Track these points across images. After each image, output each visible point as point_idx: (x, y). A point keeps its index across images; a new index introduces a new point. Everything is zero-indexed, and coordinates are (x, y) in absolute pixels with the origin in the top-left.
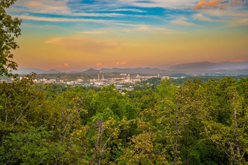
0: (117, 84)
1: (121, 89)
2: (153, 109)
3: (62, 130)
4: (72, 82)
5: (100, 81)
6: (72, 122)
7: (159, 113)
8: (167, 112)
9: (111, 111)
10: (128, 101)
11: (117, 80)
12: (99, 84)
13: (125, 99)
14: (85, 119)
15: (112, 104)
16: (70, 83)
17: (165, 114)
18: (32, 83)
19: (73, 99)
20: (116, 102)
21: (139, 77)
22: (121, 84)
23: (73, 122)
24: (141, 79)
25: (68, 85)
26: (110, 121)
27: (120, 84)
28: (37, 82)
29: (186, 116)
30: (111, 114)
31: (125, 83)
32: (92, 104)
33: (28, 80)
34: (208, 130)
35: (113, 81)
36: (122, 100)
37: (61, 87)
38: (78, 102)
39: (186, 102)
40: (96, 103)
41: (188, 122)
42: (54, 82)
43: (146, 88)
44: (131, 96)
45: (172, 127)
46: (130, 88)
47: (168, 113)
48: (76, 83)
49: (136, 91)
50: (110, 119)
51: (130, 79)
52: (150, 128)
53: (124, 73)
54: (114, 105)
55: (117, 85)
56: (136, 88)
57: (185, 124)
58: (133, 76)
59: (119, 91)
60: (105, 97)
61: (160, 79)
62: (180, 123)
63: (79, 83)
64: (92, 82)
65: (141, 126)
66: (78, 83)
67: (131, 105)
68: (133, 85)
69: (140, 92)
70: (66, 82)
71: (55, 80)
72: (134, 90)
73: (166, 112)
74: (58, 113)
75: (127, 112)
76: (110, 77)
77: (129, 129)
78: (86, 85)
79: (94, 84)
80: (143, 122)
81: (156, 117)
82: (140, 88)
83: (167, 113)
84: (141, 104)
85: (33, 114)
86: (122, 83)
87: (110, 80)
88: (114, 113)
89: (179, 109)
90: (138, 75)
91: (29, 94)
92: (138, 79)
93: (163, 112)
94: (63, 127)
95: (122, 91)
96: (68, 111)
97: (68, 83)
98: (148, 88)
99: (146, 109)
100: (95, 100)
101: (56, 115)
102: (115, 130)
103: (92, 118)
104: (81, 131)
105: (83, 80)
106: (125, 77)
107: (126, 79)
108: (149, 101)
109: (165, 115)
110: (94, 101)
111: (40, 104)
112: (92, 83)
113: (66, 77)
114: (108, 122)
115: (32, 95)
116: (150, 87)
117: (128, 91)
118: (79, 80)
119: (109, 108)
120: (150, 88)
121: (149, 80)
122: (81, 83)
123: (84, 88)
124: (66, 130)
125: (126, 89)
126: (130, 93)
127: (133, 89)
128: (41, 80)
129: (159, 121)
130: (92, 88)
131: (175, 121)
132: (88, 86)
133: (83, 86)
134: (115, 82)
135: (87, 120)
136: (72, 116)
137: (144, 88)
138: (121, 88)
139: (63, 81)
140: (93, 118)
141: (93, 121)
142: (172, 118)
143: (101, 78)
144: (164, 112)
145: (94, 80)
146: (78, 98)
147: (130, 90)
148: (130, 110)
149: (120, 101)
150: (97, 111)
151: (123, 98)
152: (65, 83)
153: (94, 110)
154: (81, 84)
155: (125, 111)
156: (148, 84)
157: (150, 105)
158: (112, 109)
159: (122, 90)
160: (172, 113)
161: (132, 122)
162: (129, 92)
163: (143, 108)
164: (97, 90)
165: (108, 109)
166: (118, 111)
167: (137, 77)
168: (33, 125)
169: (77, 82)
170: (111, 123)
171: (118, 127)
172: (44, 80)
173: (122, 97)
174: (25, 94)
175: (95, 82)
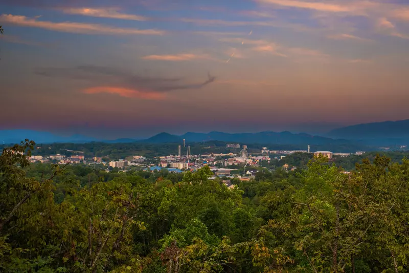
0: (219, 166)
1: (227, 177)
2: (287, 221)
3: (89, 267)
4: (122, 161)
5: (181, 160)
6: (111, 248)
7: (300, 227)
8: (317, 226)
9: (203, 225)
10: (240, 204)
11: (218, 158)
12: (181, 166)
13: (232, 199)
14: (146, 244)
15: (206, 209)
16: (116, 164)
17: (313, 230)
18: (25, 164)
19: (115, 198)
20: (214, 205)
21: (267, 151)
22: (229, 167)
23: (114, 249)
24: (272, 156)
25: (111, 168)
26: (195, 246)
27: (225, 168)
28: (42, 161)
29: (355, 235)
30: (202, 232)
31: (236, 164)
32: (162, 210)
33: (15, 156)
34: (400, 263)
35: (210, 159)
36: (226, 202)
37: (97, 172)
38: (124, 205)
39: (356, 206)
40: (172, 208)
41: (360, 247)
42: (82, 161)
43: (281, 175)
44: (248, 192)
45: (326, 259)
46: (248, 175)
47: (318, 228)
48: (129, 164)
49: (261, 183)
50: (194, 242)
51: (249, 155)
52: (278, 260)
53: (235, 143)
54: (209, 212)
55: (219, 169)
56: (259, 177)
57: (354, 251)
58: (253, 149)
59: (224, 181)
60: (191, 194)
61: (311, 156)
62: (342, 250)
63: (137, 164)
64: (166, 162)
65: (260, 256)
66: (134, 164)
67: (246, 212)
68: (254, 169)
69: (269, 184)
70: (108, 161)
71: (83, 157)
72: (256, 180)
73: (315, 227)
74: (81, 229)
75: (237, 227)
76: (205, 152)
77: (242, 264)
78: (152, 168)
79: (169, 166)
80: (263, 249)
81: (294, 237)
82: (268, 176)
83: (316, 229)
84: (265, 209)
85: (25, 232)
86: (231, 164)
87: (203, 157)
88: (210, 229)
89: (341, 220)
90: (265, 148)
91: (18, 188)
92: (265, 155)
93: (308, 225)
94: (90, 260)
95: (229, 181)
96: (101, 223)
97: (113, 164)
98: (287, 176)
99: (273, 221)
100: (168, 202)
101: (77, 233)
102: (205, 265)
103: (161, 240)
104: (129, 268)
105: (144, 158)
106: (238, 152)
107: (238, 156)
108: (279, 204)
109: (311, 234)
110: (165, 203)
111: (41, 210)
112: (165, 165)
113: (109, 150)
114: (191, 249)
115: (25, 188)
116: (291, 173)
117: (243, 181)
118: (137, 157)
119: (200, 218)
120: (291, 177)
121: (288, 159)
122: (141, 163)
123: (147, 176)
124: (98, 267)
125: (240, 177)
126: (246, 186)
127: (254, 177)
128: (52, 157)
129: (299, 246)
130: (164, 174)
131: (333, 245)
132: (155, 171)
133: (145, 170)
134: (215, 163)
135: (151, 246)
136: (110, 236)
137: (277, 176)
138: (228, 175)
139: (100, 159)
140: (164, 241)
141: (164, 246)
142: (327, 239)
143: (184, 153)
144: (311, 226)
145: (170, 158)
146: (124, 196)
147: (248, 179)
148: (244, 223)
149: (223, 204)
150: (172, 225)
151: (229, 196)
152: (105, 164)
153: (166, 223)
154: (140, 167)
155: (233, 225)
156: (286, 166)
157: (281, 213)
158: (205, 220)
159: (229, 179)
160: (327, 228)
161: (242, 248)
162: (245, 183)
163: (266, 218)
164: (176, 178)
165: (196, 220)
166: (218, 224)
167: (263, 151)
168: (23, 256)
169: (132, 162)
170: (197, 250)
171: (211, 259)
172: (59, 156)
173: (227, 195)
174: (8, 187)
175: (172, 161)
